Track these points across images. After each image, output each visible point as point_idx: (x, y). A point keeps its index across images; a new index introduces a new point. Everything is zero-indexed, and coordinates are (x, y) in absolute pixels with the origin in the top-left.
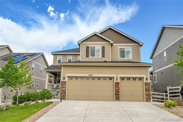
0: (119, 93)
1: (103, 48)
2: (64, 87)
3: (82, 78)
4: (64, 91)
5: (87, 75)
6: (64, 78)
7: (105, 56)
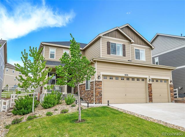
0: (151, 95)
1: (124, 46)
2: (99, 88)
3: (117, 77)
4: (100, 93)
5: (123, 75)
6: (99, 76)
7: (126, 56)
